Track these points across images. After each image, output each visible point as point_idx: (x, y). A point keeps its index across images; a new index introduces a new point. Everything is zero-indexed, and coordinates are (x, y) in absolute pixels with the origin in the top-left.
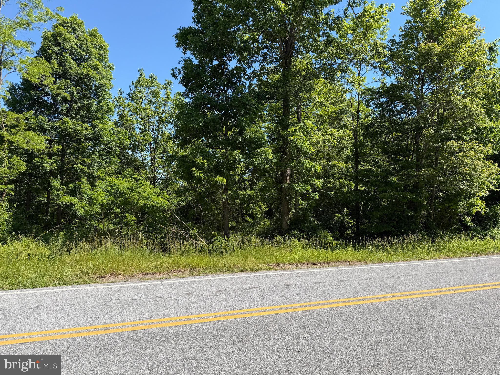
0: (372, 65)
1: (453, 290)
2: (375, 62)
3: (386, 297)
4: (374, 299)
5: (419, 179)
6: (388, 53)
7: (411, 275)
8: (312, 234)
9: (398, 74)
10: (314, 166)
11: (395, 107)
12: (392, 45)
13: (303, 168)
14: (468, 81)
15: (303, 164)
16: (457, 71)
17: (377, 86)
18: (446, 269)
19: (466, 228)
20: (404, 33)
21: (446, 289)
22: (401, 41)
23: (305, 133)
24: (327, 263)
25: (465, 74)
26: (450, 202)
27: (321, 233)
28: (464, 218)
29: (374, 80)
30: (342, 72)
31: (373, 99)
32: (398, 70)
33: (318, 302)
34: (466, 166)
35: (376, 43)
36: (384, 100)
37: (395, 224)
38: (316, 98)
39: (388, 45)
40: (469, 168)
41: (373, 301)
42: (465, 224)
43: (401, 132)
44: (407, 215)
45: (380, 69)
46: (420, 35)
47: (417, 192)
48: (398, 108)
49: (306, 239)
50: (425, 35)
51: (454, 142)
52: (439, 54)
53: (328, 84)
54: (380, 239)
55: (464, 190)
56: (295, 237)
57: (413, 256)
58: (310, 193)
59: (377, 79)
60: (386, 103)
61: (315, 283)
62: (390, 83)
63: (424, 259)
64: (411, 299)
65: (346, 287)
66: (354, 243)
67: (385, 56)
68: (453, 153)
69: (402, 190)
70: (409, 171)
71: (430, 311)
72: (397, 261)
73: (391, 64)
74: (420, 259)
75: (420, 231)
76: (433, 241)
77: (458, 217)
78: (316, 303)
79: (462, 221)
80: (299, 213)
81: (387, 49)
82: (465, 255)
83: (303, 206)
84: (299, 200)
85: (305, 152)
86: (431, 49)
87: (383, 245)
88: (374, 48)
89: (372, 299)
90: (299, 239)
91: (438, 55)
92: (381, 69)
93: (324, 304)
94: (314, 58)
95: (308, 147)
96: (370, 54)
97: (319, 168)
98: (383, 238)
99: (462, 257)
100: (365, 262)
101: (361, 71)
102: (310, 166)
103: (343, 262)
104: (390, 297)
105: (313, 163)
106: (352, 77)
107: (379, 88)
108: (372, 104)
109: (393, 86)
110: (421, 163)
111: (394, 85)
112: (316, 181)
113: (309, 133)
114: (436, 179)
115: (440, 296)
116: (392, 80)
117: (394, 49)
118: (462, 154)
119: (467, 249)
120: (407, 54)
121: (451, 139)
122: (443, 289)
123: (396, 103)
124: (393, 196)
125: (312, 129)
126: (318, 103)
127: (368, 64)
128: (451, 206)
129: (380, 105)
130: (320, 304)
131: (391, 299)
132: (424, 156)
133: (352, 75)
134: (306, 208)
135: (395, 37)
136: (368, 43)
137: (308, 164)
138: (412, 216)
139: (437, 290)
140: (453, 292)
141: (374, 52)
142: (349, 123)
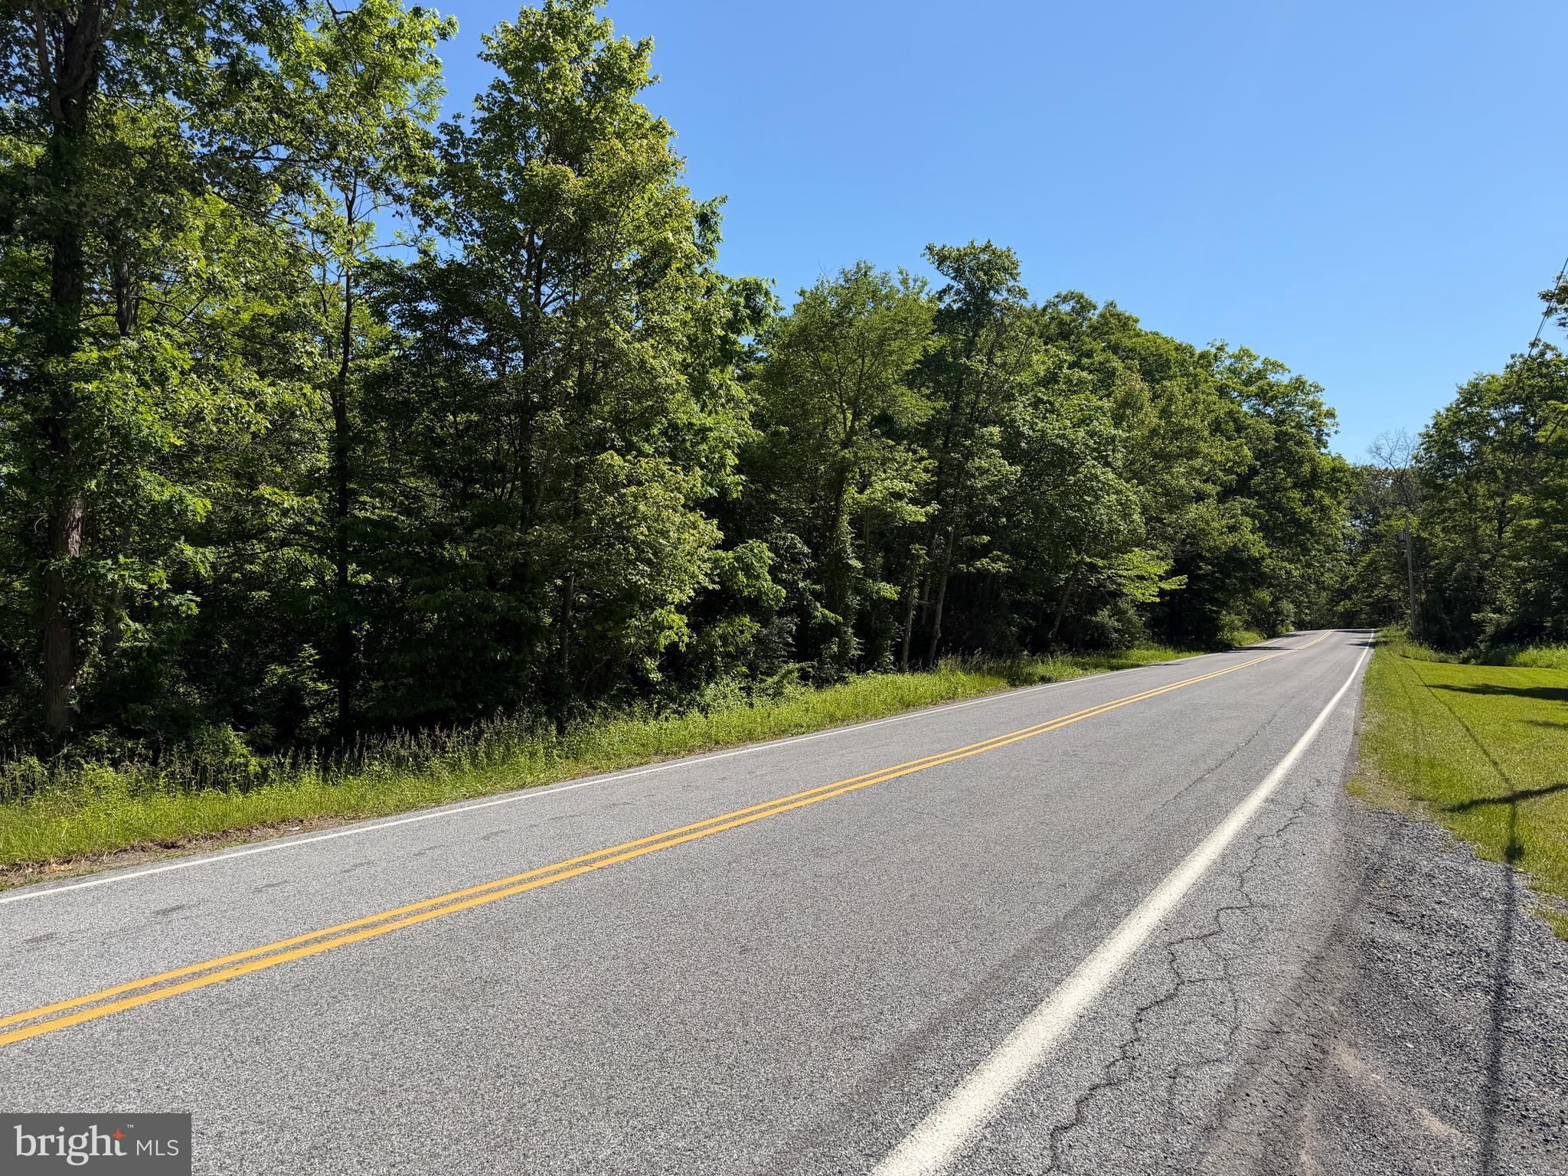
0: (388, 191)
1: (585, 863)
2: (398, 181)
3: (395, 918)
4: (355, 930)
5: (528, 553)
6: (440, 165)
7: (484, 838)
8: (169, 742)
9: (470, 234)
10: (181, 500)
11: (464, 333)
12: (452, 144)
13: (137, 503)
14: (650, 294)
15: (137, 486)
16: (626, 263)
17: (407, 258)
18: (582, 806)
19: (646, 688)
20: (486, 115)
21: (570, 862)
22: (476, 136)
23: (147, 377)
24: (220, 834)
25: (645, 275)
26: (606, 620)
27: (207, 733)
28: (642, 660)
29: (398, 241)
30: (287, 189)
31: (394, 298)
32: (471, 225)
33: (149, 981)
34: (643, 524)
35: (401, 124)
36: (428, 306)
37: (459, 689)
38: (186, 258)
39: (439, 141)
40: (649, 529)
41: (350, 939)
42: (643, 676)
43: (479, 411)
44: (494, 660)
45: (412, 206)
46: (532, 133)
47: (523, 592)
48: (473, 340)
49: (143, 759)
50: (544, 138)
51: (616, 457)
52: (580, 202)
53: (238, 221)
54: (407, 738)
55: (639, 587)
56: (98, 754)
57: (504, 779)
58: (164, 594)
59: (408, 236)
60: (435, 318)
61: (158, 913)
62: (446, 256)
63: (533, 785)
64: (471, 910)
65: (270, 908)
66: (324, 758)
67: (430, 171)
68: (611, 487)
69: (479, 586)
70: (498, 528)
71: (517, 935)
72: (456, 800)
73: (448, 199)
74: (522, 787)
75: (529, 705)
76: (561, 730)
77: (627, 660)
78: (142, 984)
79: (637, 670)
80: (119, 665)
81: (436, 152)
82: (639, 760)
83: (136, 639)
84: (120, 619)
85: (145, 447)
86: (560, 183)
87: (416, 756)
88: (396, 139)
89: (349, 931)
90: (115, 764)
91: (577, 203)
92: (417, 208)
93: (173, 982)
94: (187, 119)
95: (156, 427)
96: (386, 153)
97: (199, 506)
98: (415, 733)
99: (629, 767)
100: (355, 813)
101: (357, 201)
102: (166, 496)
103: (281, 823)
104: (409, 915)
105: (178, 489)
106: (322, 215)
107: (415, 266)
108: (394, 313)
109: (455, 268)
110: (532, 508)
111: (460, 265)
112: (189, 551)
113: (161, 379)
114: (571, 554)
115: (552, 884)
116: (453, 251)
117: (457, 156)
118: (633, 489)
119: (643, 745)
120: (493, 180)
121: (609, 449)
122: (563, 864)
123: (466, 323)
124: (453, 603)
125: (175, 368)
126: (199, 276)
127: (376, 183)
128: (610, 629)
129: (416, 320)
130: (155, 984)
131: (410, 921)
132: (542, 487)
133: (322, 208)
134: (150, 650)
135: (460, 122)
136: (376, 114)
137: (155, 487)
138: (506, 664)
139: (547, 869)
140: (587, 869)
141: (396, 150)
142: (310, 364)
